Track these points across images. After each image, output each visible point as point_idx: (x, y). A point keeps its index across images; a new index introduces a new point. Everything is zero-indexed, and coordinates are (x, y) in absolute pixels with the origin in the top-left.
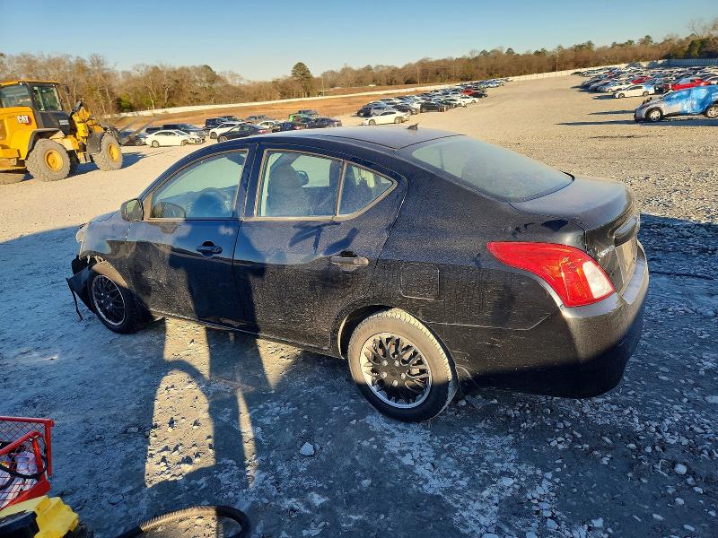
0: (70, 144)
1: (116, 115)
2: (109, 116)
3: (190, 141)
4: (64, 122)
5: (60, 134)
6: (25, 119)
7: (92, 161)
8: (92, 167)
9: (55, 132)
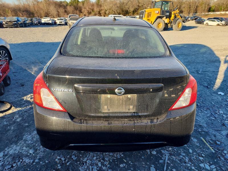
0: (167, 21)
1: (207, 13)
2: (204, 13)
3: (220, 25)
4: (168, 14)
5: (165, 18)
6: (157, 12)
7: (172, 27)
8: (171, 29)
9: (164, 17)
